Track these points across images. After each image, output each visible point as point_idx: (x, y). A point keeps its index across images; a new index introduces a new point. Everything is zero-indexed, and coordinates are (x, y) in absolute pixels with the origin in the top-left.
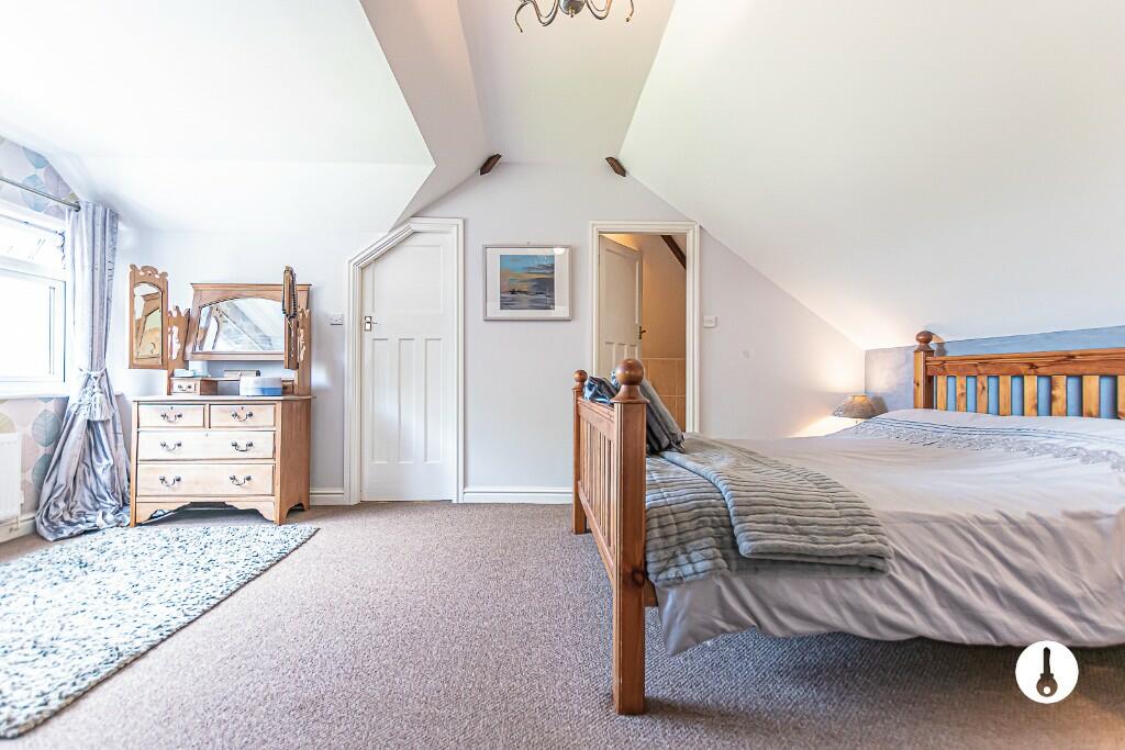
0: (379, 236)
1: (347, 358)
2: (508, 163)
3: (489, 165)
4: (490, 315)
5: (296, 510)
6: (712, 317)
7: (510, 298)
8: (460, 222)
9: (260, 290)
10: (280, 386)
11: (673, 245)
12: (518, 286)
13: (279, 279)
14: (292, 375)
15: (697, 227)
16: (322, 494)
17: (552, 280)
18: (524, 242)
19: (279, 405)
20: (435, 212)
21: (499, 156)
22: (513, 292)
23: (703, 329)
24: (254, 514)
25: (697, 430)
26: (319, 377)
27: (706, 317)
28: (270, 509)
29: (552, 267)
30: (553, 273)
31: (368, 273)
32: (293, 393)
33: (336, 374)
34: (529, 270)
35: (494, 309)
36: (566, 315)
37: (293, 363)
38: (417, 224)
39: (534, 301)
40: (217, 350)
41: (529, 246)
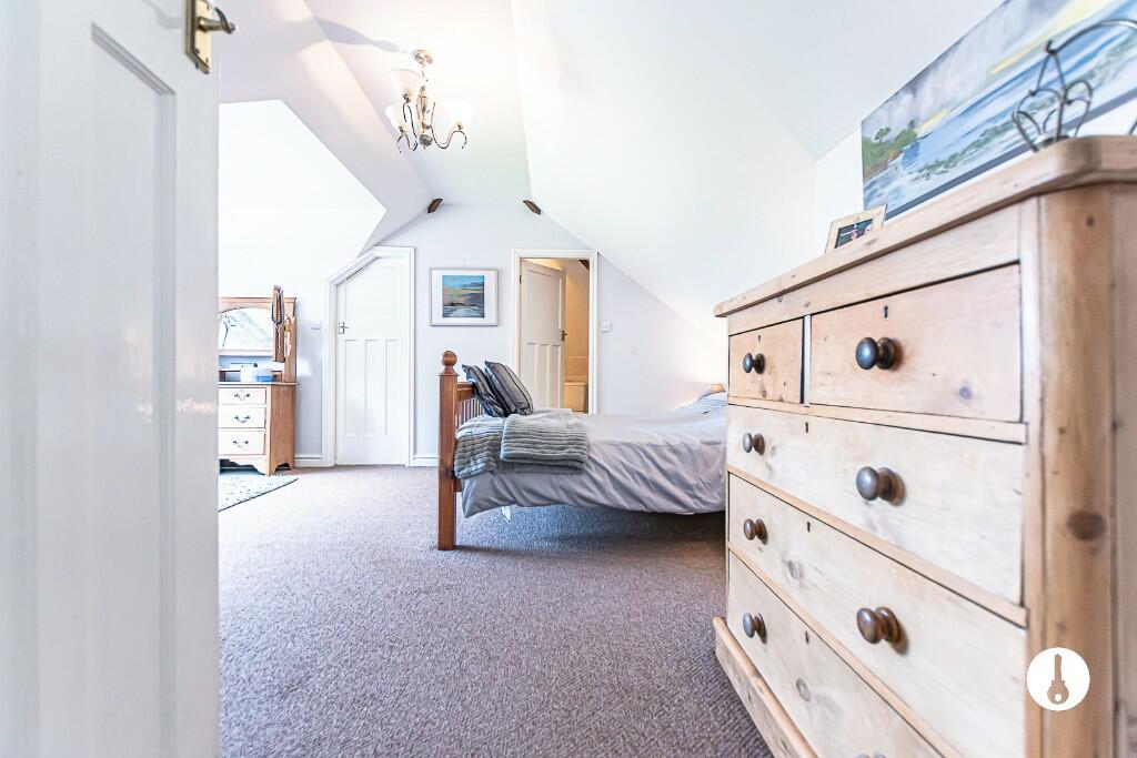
0: (348, 261)
1: (325, 354)
2: (450, 205)
3: (434, 206)
4: (434, 322)
5: (283, 468)
6: (608, 324)
7: (450, 307)
8: (412, 250)
9: (257, 301)
10: (271, 375)
11: (586, 263)
12: (456, 300)
13: (270, 294)
14: (280, 367)
15: (596, 254)
16: (304, 459)
17: (482, 296)
18: (462, 265)
19: (269, 389)
20: (397, 241)
21: (441, 200)
22: (453, 304)
23: (600, 332)
24: (250, 469)
25: (595, 412)
26: (303, 369)
27: (604, 324)
28: (262, 464)
29: (483, 285)
30: (483, 289)
31: (342, 288)
32: (279, 381)
33: (316, 367)
34: (465, 287)
35: (438, 317)
36: (493, 321)
37: (280, 357)
38: (378, 251)
39: (469, 311)
40: (225, 347)
41: (465, 269)
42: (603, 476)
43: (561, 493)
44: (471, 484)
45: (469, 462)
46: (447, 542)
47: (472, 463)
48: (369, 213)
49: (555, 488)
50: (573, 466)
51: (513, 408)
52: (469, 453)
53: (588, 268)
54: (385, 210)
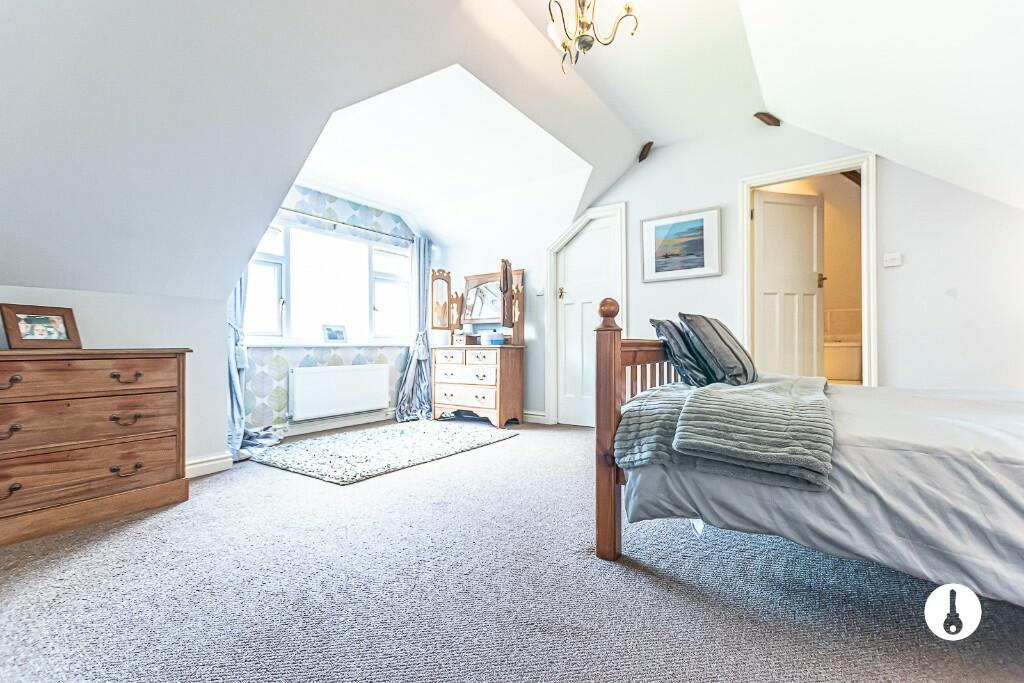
0: (567, 228)
1: (547, 319)
2: (662, 147)
3: (645, 152)
4: (647, 278)
5: (512, 422)
6: (898, 255)
7: (664, 261)
8: (623, 205)
9: (489, 277)
10: (502, 338)
11: (854, 176)
12: (670, 251)
13: (498, 269)
14: (509, 332)
15: (872, 158)
16: (533, 415)
17: (701, 242)
18: (677, 211)
19: (499, 350)
20: (610, 198)
21: (650, 144)
22: (666, 256)
23: (882, 268)
24: (486, 421)
25: (874, 384)
26: (529, 333)
27: (887, 256)
28: (494, 418)
29: (702, 229)
30: (702, 234)
31: (561, 256)
32: (510, 344)
33: (540, 331)
34: (680, 235)
35: (651, 272)
36: (716, 271)
37: (508, 322)
38: (592, 213)
39: (684, 262)
41: (680, 214)
42: (867, 505)
43: (778, 518)
44: (635, 477)
45: (632, 447)
46: (609, 548)
47: (636, 449)
48: (576, 174)
49: (767, 510)
50: (803, 477)
51: (720, 375)
52: (633, 435)
53: (860, 184)
54: (590, 168)
